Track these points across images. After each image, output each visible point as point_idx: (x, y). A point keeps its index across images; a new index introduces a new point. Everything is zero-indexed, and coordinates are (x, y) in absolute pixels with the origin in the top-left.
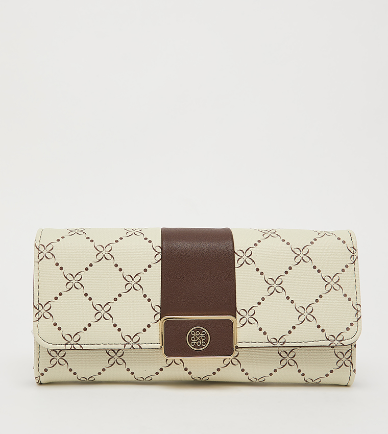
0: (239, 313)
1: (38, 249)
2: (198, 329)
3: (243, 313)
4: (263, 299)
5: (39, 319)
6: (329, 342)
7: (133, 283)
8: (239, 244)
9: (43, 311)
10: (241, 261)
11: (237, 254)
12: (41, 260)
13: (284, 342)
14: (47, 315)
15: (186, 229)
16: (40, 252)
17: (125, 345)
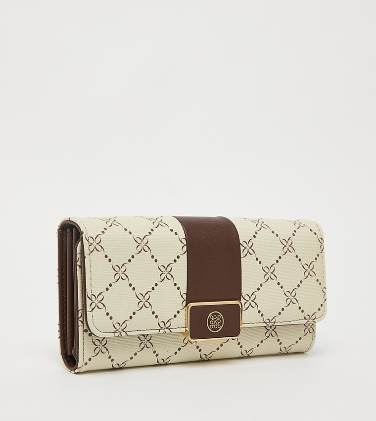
0: (244, 298)
1: (88, 241)
2: (215, 314)
3: (247, 298)
4: (261, 285)
5: (93, 310)
6: (306, 321)
7: (166, 273)
8: (244, 236)
9: (96, 302)
10: (246, 252)
11: (242, 245)
12: (92, 252)
13: (275, 322)
14: (100, 305)
15: (194, 217)
16: (90, 244)
17: (160, 330)
